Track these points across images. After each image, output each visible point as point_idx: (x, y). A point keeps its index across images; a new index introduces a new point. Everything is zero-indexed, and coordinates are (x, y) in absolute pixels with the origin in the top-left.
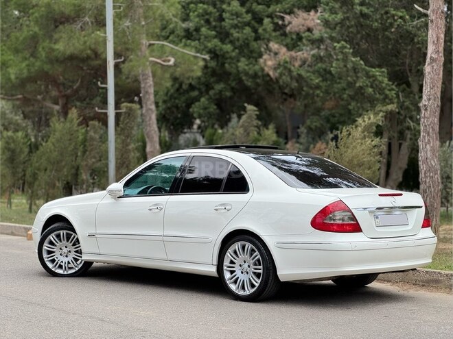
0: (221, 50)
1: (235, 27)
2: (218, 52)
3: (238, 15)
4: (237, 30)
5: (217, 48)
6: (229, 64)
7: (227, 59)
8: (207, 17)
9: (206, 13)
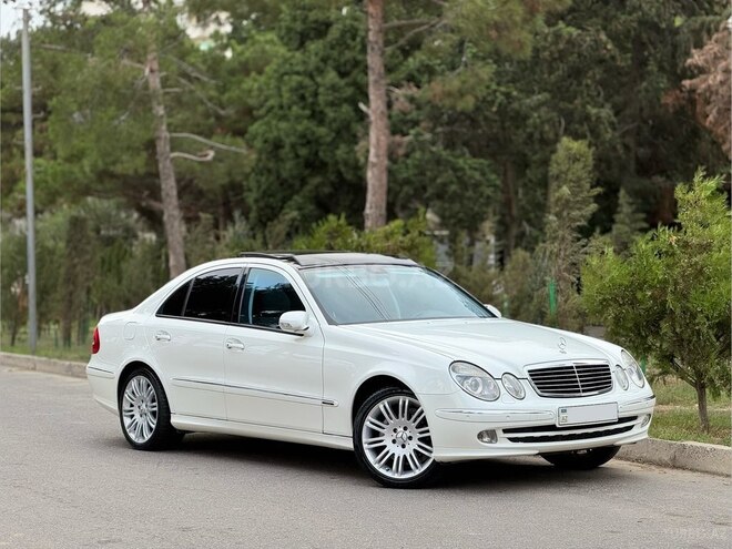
0: (313, 133)
1: (332, 104)
2: (309, 136)
3: (334, 88)
4: (334, 108)
5: (308, 132)
6: (324, 151)
7: (321, 145)
8: (302, 91)
9: (301, 86)
